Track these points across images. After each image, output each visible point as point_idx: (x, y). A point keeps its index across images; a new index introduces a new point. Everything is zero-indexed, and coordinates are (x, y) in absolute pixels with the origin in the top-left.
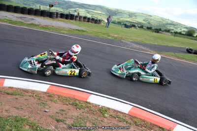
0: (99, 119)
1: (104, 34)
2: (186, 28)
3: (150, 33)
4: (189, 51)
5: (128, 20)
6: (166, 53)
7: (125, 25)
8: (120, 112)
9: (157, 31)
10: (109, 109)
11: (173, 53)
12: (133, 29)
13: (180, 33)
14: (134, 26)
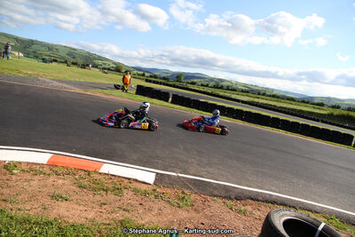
0: (4, 178)
1: (12, 70)
2: (115, 63)
3: (74, 68)
4: (117, 87)
5: (48, 53)
6: (93, 90)
7: (43, 59)
8: (36, 164)
9: (84, 66)
10: (20, 163)
11: (100, 90)
12: (54, 64)
13: (109, 69)
14: (56, 61)
